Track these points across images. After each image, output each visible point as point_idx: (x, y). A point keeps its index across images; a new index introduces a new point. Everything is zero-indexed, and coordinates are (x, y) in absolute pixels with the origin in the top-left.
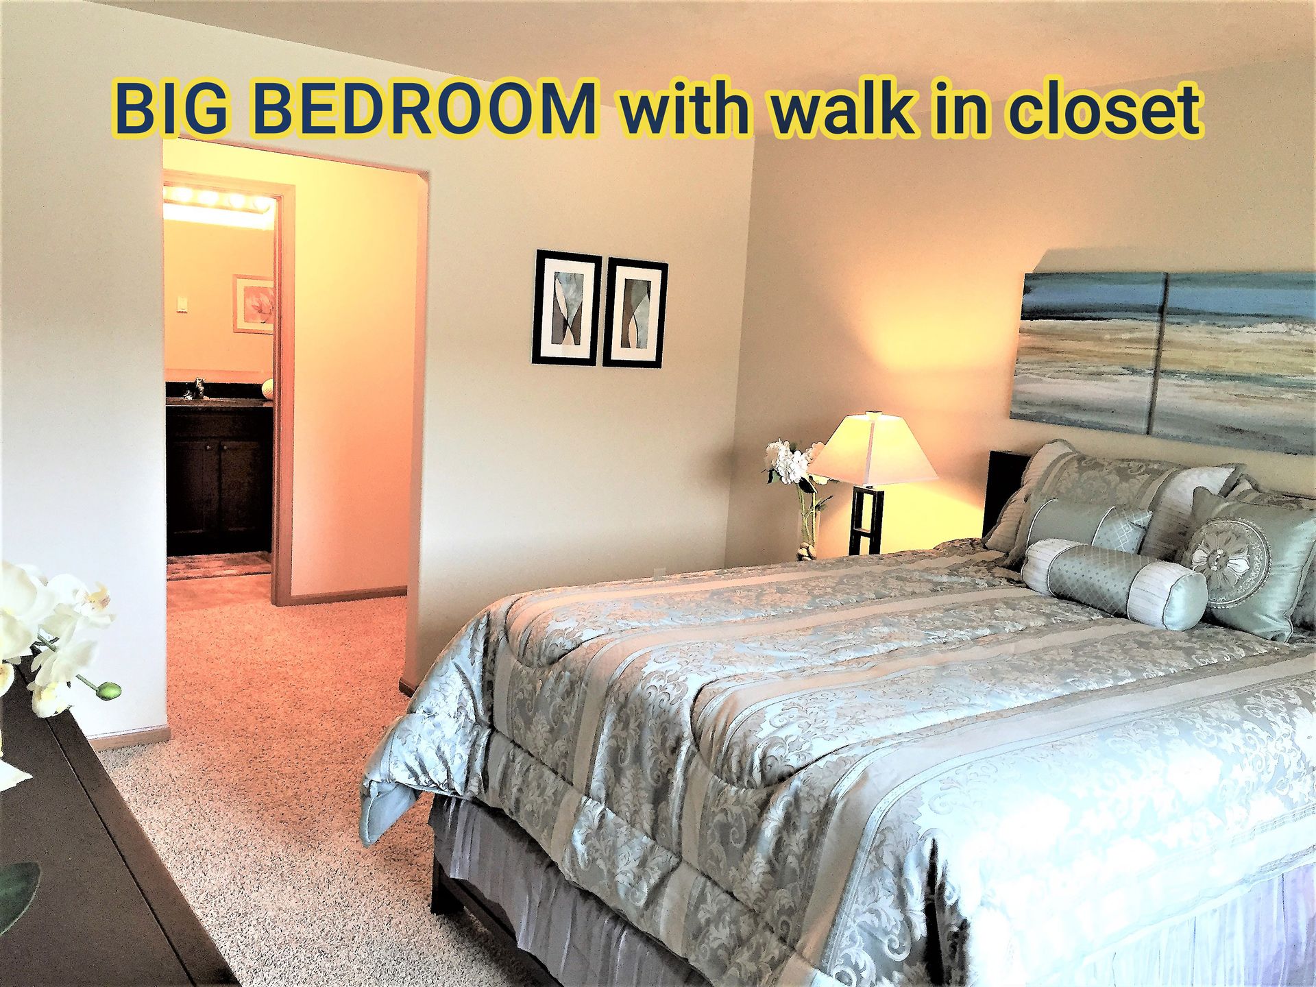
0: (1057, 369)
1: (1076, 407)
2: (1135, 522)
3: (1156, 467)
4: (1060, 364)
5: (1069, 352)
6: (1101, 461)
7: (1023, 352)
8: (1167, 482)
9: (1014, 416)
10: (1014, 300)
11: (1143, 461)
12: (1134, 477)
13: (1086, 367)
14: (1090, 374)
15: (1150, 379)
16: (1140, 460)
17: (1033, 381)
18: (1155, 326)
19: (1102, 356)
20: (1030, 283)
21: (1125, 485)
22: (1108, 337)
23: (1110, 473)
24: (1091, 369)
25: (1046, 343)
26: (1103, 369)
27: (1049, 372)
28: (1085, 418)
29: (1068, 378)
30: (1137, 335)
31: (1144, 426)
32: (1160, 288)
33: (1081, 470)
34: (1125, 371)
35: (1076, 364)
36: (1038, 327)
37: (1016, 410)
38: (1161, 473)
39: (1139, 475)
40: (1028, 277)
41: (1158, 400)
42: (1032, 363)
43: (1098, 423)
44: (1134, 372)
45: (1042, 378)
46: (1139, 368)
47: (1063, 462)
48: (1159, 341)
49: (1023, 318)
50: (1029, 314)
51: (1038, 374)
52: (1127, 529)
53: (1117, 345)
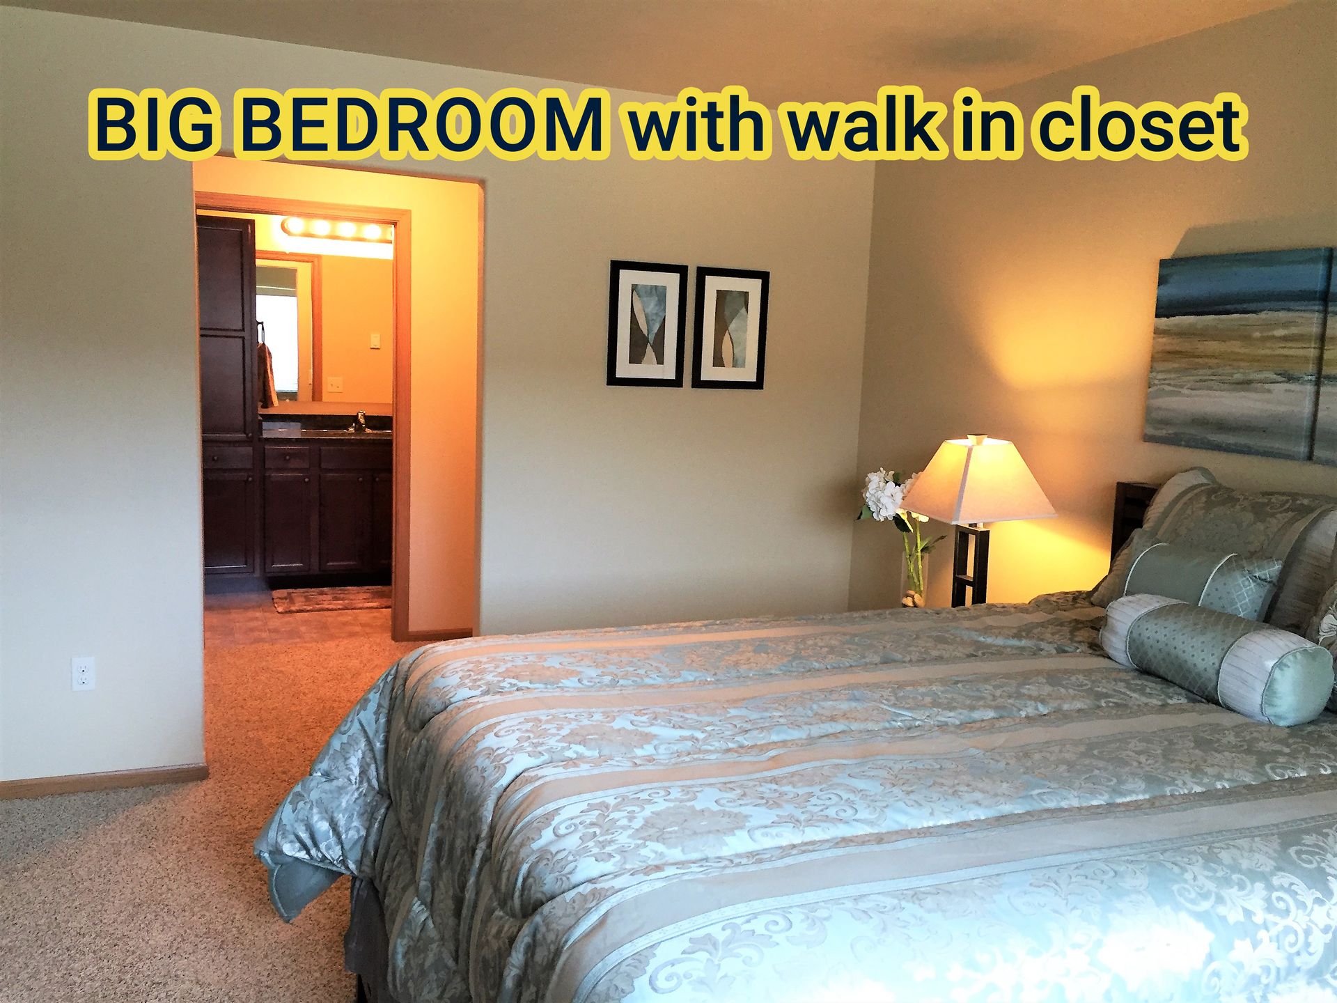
0: (1198, 378)
1: (1222, 425)
2: (1257, 575)
3: (1306, 502)
4: (1201, 372)
5: (1213, 357)
6: (1236, 495)
7: (1159, 358)
8: (1315, 522)
9: (1148, 439)
10: (1145, 294)
11: (1289, 494)
12: (1273, 515)
13: (1232, 375)
14: (1238, 384)
15: (1310, 388)
16: (1283, 494)
17: (1171, 394)
18: (1316, 318)
19: (1254, 360)
20: (1166, 271)
21: (1261, 526)
22: (1257, 334)
23: (1244, 509)
24: (1238, 376)
25: (1185, 346)
26: (1252, 376)
27: (1188, 381)
28: (1230, 439)
29: (1210, 389)
30: (1294, 330)
31: (1303, 449)
32: (1321, 269)
33: (1209, 505)
34: (1279, 378)
35: (1220, 371)
36: (1176, 325)
37: (1150, 431)
38: (1310, 510)
39: (1281, 512)
40: (1163, 263)
41: (1320, 414)
42: (1169, 371)
43: (1245, 445)
44: (1290, 378)
45: (1180, 390)
46: (1297, 374)
47: (1189, 495)
48: (1322, 338)
49: (1157, 316)
50: (1164, 309)
51: (1175, 386)
52: (1247, 583)
53: (1268, 345)
